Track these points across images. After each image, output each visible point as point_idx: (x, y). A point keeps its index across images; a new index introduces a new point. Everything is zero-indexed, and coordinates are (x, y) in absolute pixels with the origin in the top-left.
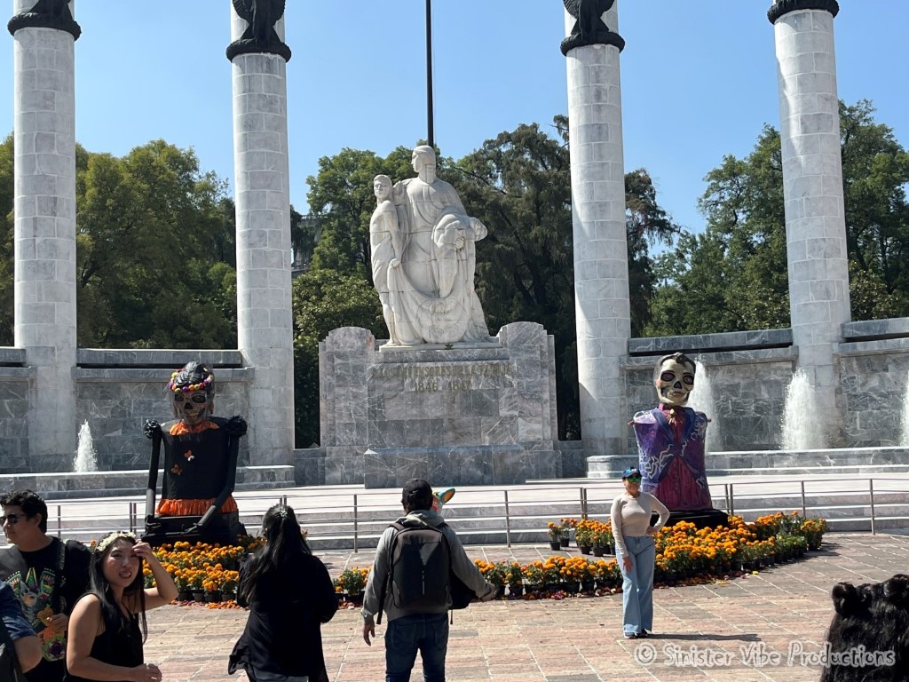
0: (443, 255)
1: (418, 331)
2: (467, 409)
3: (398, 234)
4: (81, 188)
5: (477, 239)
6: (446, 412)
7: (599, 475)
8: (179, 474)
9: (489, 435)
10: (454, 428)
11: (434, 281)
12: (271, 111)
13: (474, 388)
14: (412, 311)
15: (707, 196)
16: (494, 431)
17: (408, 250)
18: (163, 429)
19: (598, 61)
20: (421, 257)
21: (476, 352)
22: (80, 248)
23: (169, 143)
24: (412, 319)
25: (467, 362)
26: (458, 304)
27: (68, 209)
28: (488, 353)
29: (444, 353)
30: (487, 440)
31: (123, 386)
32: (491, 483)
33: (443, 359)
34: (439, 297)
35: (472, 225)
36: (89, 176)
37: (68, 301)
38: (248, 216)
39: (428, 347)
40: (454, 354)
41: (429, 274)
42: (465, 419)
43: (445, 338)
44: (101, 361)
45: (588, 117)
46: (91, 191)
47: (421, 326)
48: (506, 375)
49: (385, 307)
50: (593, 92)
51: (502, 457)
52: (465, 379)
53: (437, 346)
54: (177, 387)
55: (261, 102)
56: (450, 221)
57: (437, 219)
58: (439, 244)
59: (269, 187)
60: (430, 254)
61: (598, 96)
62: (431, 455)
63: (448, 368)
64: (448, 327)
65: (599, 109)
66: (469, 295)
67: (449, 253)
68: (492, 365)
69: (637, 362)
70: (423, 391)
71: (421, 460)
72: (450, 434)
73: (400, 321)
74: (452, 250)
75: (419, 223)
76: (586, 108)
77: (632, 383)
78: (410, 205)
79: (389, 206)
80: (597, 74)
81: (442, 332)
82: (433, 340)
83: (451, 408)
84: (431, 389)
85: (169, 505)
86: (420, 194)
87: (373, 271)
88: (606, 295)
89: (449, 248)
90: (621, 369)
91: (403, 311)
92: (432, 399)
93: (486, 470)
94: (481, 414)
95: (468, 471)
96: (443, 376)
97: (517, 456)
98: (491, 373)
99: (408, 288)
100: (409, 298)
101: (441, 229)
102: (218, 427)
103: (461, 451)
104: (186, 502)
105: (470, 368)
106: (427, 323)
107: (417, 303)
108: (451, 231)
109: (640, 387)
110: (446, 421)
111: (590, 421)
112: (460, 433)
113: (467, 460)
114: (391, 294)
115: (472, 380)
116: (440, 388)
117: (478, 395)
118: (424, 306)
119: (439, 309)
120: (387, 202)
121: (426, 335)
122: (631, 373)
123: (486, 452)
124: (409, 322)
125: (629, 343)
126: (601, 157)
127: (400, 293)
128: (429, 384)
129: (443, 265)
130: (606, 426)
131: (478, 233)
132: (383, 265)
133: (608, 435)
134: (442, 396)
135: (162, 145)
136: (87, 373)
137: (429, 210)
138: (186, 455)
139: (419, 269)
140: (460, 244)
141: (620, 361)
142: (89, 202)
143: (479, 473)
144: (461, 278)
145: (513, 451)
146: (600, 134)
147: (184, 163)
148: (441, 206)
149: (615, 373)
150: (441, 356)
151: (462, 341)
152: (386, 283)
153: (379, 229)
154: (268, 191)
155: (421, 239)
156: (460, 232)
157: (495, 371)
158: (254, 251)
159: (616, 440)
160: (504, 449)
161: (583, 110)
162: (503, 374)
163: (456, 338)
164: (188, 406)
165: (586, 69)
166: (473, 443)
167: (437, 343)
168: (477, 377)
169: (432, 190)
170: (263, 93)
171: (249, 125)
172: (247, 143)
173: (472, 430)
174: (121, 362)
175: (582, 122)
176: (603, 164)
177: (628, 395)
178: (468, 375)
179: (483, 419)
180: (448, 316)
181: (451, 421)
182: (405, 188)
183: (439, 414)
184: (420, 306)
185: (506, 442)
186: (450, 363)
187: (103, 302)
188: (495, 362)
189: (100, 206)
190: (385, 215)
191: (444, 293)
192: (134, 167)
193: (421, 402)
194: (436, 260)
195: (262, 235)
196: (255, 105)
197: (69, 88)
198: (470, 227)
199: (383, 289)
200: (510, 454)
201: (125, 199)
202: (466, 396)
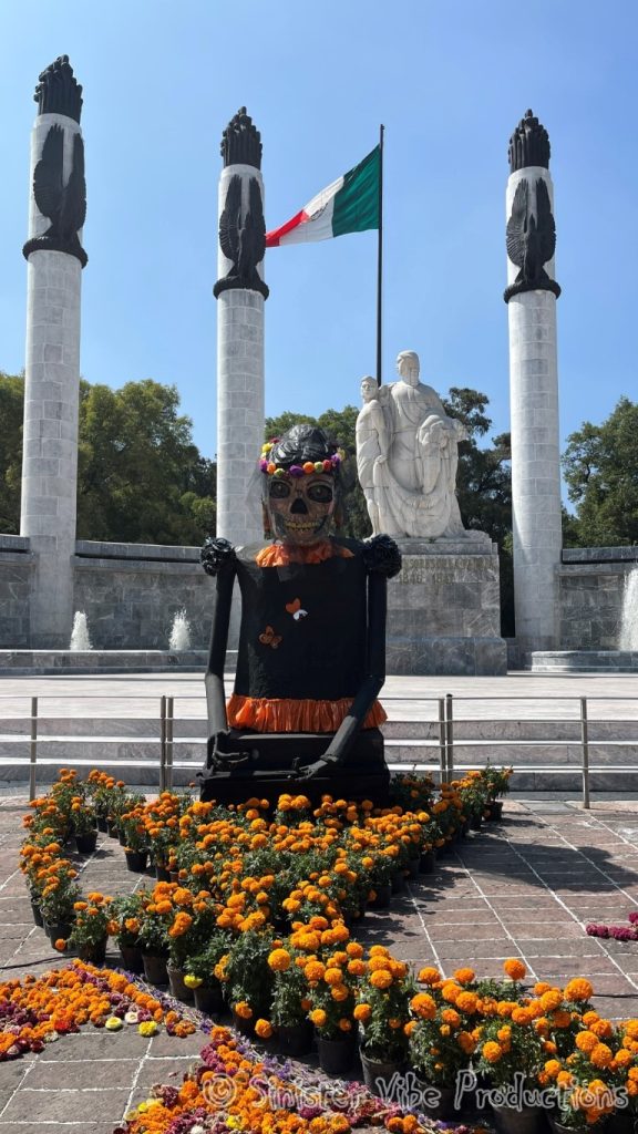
0: (428, 453)
1: (402, 526)
2: (450, 601)
3: (385, 431)
4: (83, 412)
5: (460, 440)
6: (429, 603)
7: (545, 669)
8: (274, 645)
9: (472, 627)
10: (437, 620)
11: (417, 479)
12: (251, 339)
13: (457, 581)
14: (396, 506)
15: (568, 453)
16: (476, 623)
17: (393, 449)
18: (241, 557)
19: (539, 304)
20: (405, 455)
21: (459, 547)
22: (81, 456)
23: (156, 381)
24: (397, 515)
25: (452, 556)
26: (440, 501)
27: (71, 414)
28: (470, 548)
29: (428, 546)
30: (469, 632)
31: (115, 575)
32: (472, 674)
33: (427, 553)
34: (422, 493)
35: (455, 426)
36: (90, 403)
37: (69, 496)
38: (229, 430)
39: (412, 540)
40: (438, 548)
41: (412, 473)
42: (448, 611)
43: (428, 532)
44: (97, 551)
45: (529, 354)
46: (91, 414)
47: (405, 520)
48: (490, 571)
49: (369, 502)
50: (535, 331)
51: (484, 648)
52: (449, 572)
53: (420, 540)
54: (277, 466)
55: (243, 331)
56: (434, 421)
57: (421, 419)
58: (424, 442)
59: (247, 406)
60: (414, 453)
61: (539, 335)
62: (415, 645)
63: (432, 560)
64: (430, 523)
65: (540, 346)
66: (450, 492)
67: (434, 452)
68: (475, 559)
69: (572, 569)
70: (407, 583)
71: (405, 649)
72: (433, 625)
73: (385, 515)
74: (435, 448)
75: (404, 423)
76: (528, 345)
77: (565, 587)
78: (395, 406)
79: (376, 405)
80: (539, 317)
81: (424, 527)
82: (416, 534)
83: (434, 600)
84: (416, 581)
85: (253, 710)
86: (405, 396)
87: (359, 468)
88: (543, 510)
89: (434, 446)
90: (555, 576)
91: (387, 506)
92: (416, 590)
93: (469, 661)
94: (464, 606)
95: (451, 662)
96: (427, 568)
97: (499, 649)
98: (474, 566)
99: (393, 484)
100: (393, 493)
101: (427, 428)
102: (351, 554)
103: (444, 642)
104: (290, 704)
105: (454, 562)
106: (411, 517)
107: (401, 498)
108: (436, 430)
109: (572, 592)
110: (429, 611)
111: (526, 620)
112: (443, 624)
113: (449, 650)
114: (377, 490)
115: (455, 574)
116: (424, 580)
117: (461, 588)
118: (408, 502)
119: (423, 504)
120: (374, 401)
121: (409, 530)
122: (564, 580)
123: (469, 644)
124: (393, 517)
125: (562, 552)
126: (541, 388)
127: (385, 488)
128: (413, 575)
129: (428, 462)
130: (542, 626)
131: (460, 434)
132: (369, 463)
133: (543, 633)
134: (426, 588)
135: (150, 383)
136: (84, 562)
137: (414, 411)
138: (289, 607)
139: (403, 467)
140: (443, 443)
141: (555, 567)
142: (89, 424)
143: (462, 664)
144: (444, 477)
145: (495, 643)
146: (540, 368)
147: (169, 398)
148: (425, 407)
149: (550, 578)
150: (425, 549)
151: (443, 536)
152: (371, 478)
153: (366, 428)
154: (247, 409)
155: (405, 438)
156: (445, 432)
157: (479, 566)
158: (235, 462)
159: (550, 637)
160: (486, 641)
161: (525, 347)
162: (486, 569)
163: (439, 533)
164: (299, 508)
165: (528, 312)
166: (456, 634)
167: (420, 537)
168: (461, 571)
169: (416, 392)
170: (245, 324)
171: (231, 351)
172: (228, 367)
173: (454, 621)
174: (115, 553)
175: (524, 357)
176: (543, 394)
177: (561, 599)
178: (451, 568)
179: (466, 611)
180: (433, 512)
181: (434, 612)
182: (390, 390)
183: (422, 605)
184: (404, 502)
185: (487, 634)
186: (434, 557)
187: (99, 510)
188: (478, 556)
189: (97, 426)
190: (373, 414)
191: (427, 489)
192: (128, 397)
193: (405, 593)
194: (420, 458)
195: (240, 448)
196: (238, 334)
197: (76, 308)
198: (453, 427)
199: (368, 485)
200: (492, 646)
201: (119, 420)
202: (449, 588)
